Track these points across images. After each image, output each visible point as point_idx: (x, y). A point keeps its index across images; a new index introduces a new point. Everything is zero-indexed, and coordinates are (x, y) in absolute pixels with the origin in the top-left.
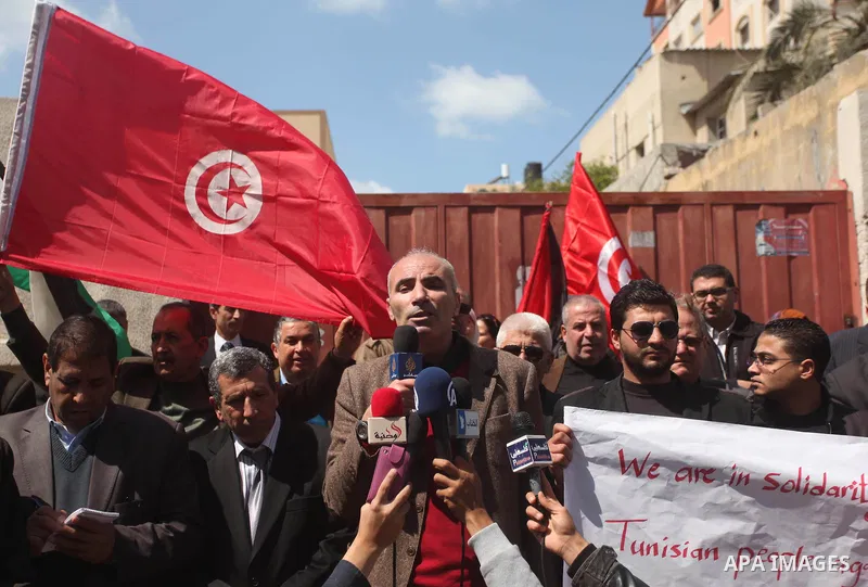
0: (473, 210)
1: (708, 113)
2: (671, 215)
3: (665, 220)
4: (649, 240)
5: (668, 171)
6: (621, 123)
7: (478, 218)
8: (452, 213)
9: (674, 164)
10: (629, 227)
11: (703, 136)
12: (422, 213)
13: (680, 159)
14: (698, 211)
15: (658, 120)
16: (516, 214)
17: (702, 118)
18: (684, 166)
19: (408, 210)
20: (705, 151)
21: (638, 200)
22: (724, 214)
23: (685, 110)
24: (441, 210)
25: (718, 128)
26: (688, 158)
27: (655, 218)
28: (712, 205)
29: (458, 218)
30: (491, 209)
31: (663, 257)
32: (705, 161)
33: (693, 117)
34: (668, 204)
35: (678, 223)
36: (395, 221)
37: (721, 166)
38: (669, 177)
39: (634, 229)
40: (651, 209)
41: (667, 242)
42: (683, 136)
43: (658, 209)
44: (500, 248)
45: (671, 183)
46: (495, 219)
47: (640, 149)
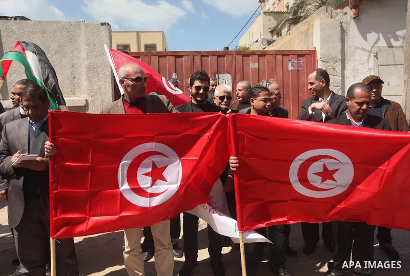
0: (202, 56)
2: (263, 57)
3: (261, 59)
4: (256, 65)
5: (264, 47)
6: (251, 34)
7: (204, 58)
8: (195, 57)
9: (266, 45)
10: (250, 61)
11: (275, 37)
12: (186, 57)
13: (268, 43)
14: (271, 56)
15: (262, 32)
16: (216, 57)
17: (275, 33)
18: (268, 45)
19: (182, 56)
20: (275, 41)
21: (253, 53)
22: (279, 57)
23: (270, 30)
24: (192, 56)
25: (279, 34)
26: (270, 43)
27: (258, 59)
28: (276, 54)
29: (198, 58)
30: (208, 56)
31: (261, 71)
32: (275, 43)
33: (272, 32)
34: (262, 54)
35: (264, 60)
36: (178, 60)
37: (279, 44)
38: (264, 49)
39: (252, 62)
40: (257, 56)
41: (262, 66)
42: (269, 37)
43: (259, 56)
44: (211, 68)
45: (265, 50)
46: (209, 59)
47: (257, 41)
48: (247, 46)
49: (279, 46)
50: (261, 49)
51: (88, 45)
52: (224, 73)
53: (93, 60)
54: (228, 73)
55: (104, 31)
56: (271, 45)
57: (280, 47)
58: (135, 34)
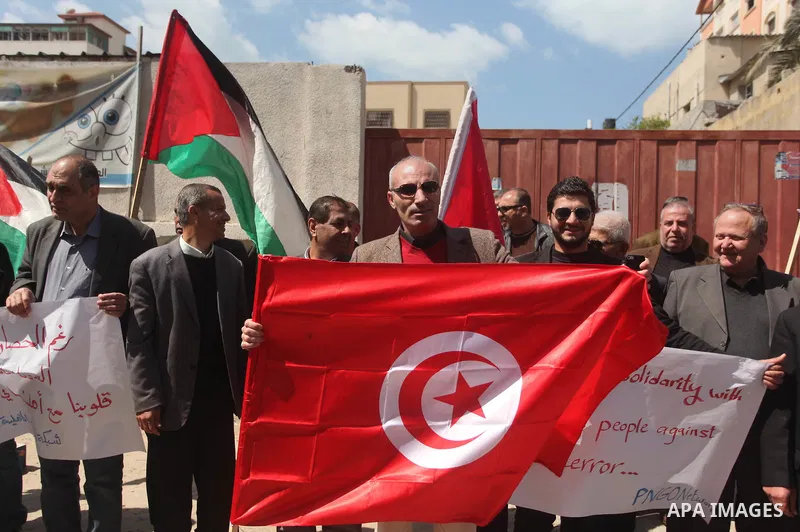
0: (562, 141)
1: (740, 83)
2: (708, 147)
3: (704, 151)
4: (691, 166)
5: (707, 120)
6: (674, 89)
7: (566, 147)
8: (546, 143)
9: (713, 115)
10: (677, 156)
11: (735, 97)
12: (525, 143)
13: (718, 112)
14: (731, 145)
15: (702, 88)
16: (593, 145)
17: (734, 86)
18: (720, 117)
19: (515, 141)
20: (736, 106)
21: (685, 136)
22: (751, 148)
23: (722, 81)
24: (538, 142)
25: (746, 90)
26: (723, 111)
27: (697, 150)
28: (742, 141)
29: (551, 147)
30: (575, 141)
31: (702, 180)
32: (737, 113)
33: (728, 85)
34: (708, 139)
35: (714, 154)
36: (506, 148)
37: (750, 115)
38: (708, 125)
39: (681, 157)
40: (694, 143)
41: (705, 169)
42: (720, 96)
43: (700, 143)
44: (580, 170)
45: (710, 128)
46: (578, 148)
47: (687, 108)
48: (663, 118)
49: (746, 119)
50: (699, 127)
51: (316, 113)
52: (612, 182)
53: (323, 144)
54: (620, 181)
55: (351, 83)
56: (727, 118)
57: (751, 122)
58: (406, 89)
